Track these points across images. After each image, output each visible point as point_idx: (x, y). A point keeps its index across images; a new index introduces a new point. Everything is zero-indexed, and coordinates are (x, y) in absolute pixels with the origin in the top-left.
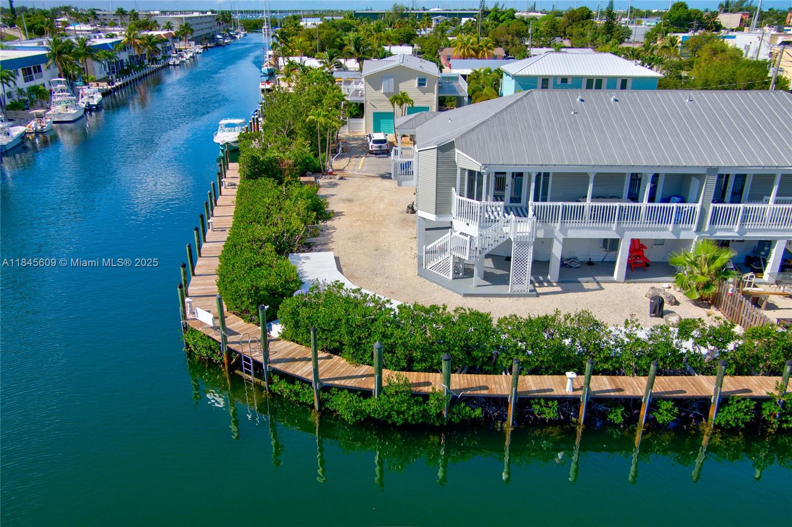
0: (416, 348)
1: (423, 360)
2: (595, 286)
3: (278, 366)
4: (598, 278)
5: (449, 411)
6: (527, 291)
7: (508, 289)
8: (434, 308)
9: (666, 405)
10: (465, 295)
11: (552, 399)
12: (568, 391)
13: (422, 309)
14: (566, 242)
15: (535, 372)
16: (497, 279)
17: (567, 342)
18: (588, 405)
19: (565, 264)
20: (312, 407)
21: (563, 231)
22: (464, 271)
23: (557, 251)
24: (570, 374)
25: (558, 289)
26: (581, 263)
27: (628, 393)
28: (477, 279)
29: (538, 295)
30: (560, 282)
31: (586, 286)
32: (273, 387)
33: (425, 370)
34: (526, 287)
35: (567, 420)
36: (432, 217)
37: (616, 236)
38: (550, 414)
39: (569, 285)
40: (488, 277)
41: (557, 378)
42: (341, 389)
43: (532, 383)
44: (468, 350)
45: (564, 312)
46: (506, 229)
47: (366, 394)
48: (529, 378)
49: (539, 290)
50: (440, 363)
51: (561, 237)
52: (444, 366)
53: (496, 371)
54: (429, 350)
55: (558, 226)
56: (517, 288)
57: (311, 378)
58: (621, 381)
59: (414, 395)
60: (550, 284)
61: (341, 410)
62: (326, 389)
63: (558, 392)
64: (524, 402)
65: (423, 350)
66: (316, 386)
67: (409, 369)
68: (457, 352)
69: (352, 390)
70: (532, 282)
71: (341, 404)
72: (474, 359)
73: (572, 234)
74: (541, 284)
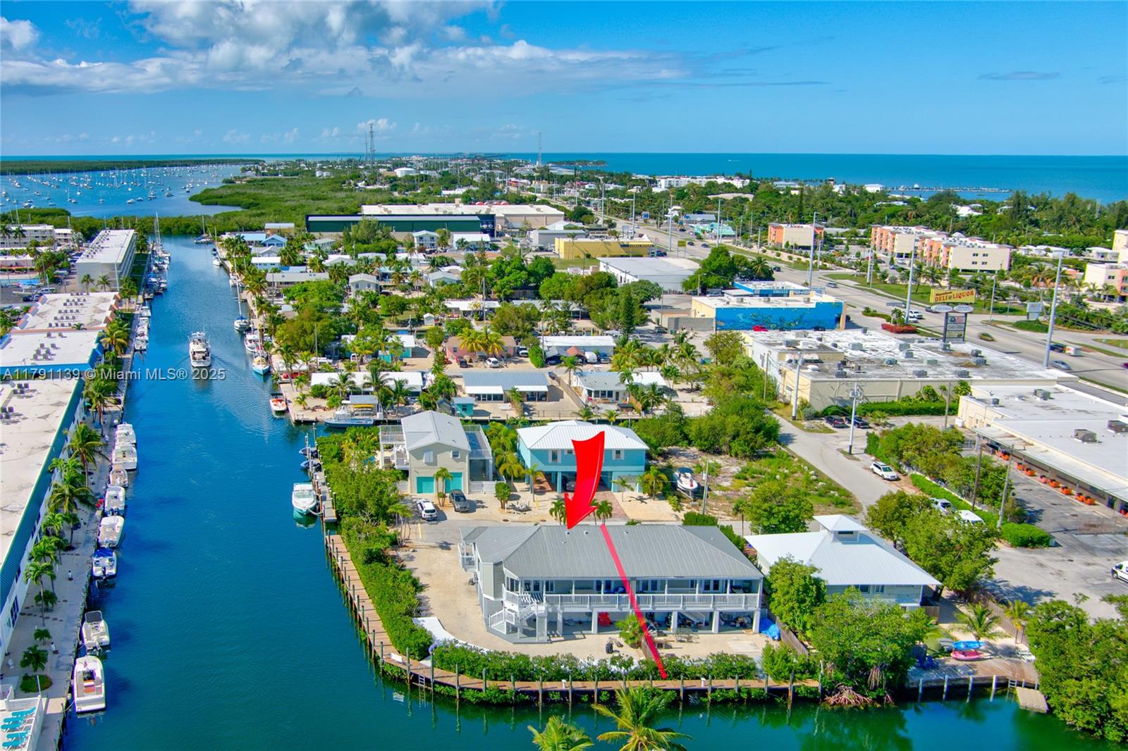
0: (499, 671)
1: (502, 676)
2: (582, 636)
3: (438, 680)
4: (584, 632)
5: (515, 697)
6: (546, 641)
7: (536, 639)
8: (503, 652)
9: (604, 693)
10: (514, 643)
11: (557, 691)
12: (563, 688)
13: (498, 653)
14: (564, 614)
15: (550, 680)
16: (530, 633)
17: (562, 667)
18: (573, 694)
19: (565, 623)
20: (456, 697)
21: (562, 608)
22: (512, 629)
23: (560, 618)
24: (564, 681)
25: (562, 638)
26: (575, 622)
27: (588, 688)
28: (519, 634)
29: (552, 642)
30: (564, 635)
31: (577, 636)
32: (436, 689)
33: (502, 680)
34: (545, 638)
35: (565, 700)
36: (492, 598)
37: (590, 611)
38: (557, 697)
39: (568, 637)
40: (526, 632)
41: (559, 683)
42: (468, 689)
43: (548, 685)
44: (520, 671)
45: (561, 654)
46: (533, 609)
47: (480, 690)
48: (548, 683)
49: (552, 639)
50: (509, 677)
51: (561, 612)
52: (512, 678)
53: (533, 680)
54: (504, 672)
55: (559, 606)
56: (541, 639)
57: (455, 684)
58: (586, 683)
59: (501, 691)
60: (558, 636)
61: (470, 698)
62: (462, 689)
63: (559, 688)
64: (546, 693)
65: (502, 671)
66: (457, 688)
67: (496, 680)
68: (516, 672)
69: (474, 689)
70: (548, 635)
71: (469, 695)
72: (523, 675)
73: (567, 610)
74: (554, 636)
